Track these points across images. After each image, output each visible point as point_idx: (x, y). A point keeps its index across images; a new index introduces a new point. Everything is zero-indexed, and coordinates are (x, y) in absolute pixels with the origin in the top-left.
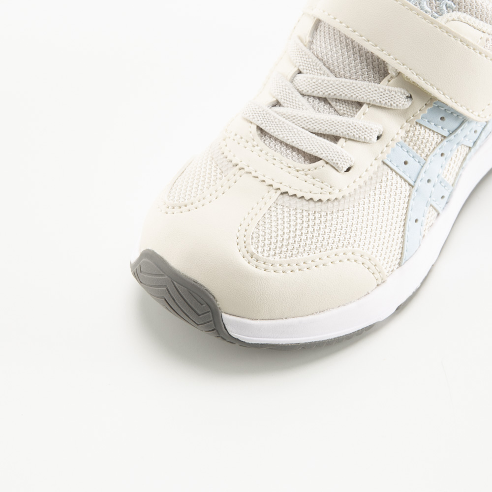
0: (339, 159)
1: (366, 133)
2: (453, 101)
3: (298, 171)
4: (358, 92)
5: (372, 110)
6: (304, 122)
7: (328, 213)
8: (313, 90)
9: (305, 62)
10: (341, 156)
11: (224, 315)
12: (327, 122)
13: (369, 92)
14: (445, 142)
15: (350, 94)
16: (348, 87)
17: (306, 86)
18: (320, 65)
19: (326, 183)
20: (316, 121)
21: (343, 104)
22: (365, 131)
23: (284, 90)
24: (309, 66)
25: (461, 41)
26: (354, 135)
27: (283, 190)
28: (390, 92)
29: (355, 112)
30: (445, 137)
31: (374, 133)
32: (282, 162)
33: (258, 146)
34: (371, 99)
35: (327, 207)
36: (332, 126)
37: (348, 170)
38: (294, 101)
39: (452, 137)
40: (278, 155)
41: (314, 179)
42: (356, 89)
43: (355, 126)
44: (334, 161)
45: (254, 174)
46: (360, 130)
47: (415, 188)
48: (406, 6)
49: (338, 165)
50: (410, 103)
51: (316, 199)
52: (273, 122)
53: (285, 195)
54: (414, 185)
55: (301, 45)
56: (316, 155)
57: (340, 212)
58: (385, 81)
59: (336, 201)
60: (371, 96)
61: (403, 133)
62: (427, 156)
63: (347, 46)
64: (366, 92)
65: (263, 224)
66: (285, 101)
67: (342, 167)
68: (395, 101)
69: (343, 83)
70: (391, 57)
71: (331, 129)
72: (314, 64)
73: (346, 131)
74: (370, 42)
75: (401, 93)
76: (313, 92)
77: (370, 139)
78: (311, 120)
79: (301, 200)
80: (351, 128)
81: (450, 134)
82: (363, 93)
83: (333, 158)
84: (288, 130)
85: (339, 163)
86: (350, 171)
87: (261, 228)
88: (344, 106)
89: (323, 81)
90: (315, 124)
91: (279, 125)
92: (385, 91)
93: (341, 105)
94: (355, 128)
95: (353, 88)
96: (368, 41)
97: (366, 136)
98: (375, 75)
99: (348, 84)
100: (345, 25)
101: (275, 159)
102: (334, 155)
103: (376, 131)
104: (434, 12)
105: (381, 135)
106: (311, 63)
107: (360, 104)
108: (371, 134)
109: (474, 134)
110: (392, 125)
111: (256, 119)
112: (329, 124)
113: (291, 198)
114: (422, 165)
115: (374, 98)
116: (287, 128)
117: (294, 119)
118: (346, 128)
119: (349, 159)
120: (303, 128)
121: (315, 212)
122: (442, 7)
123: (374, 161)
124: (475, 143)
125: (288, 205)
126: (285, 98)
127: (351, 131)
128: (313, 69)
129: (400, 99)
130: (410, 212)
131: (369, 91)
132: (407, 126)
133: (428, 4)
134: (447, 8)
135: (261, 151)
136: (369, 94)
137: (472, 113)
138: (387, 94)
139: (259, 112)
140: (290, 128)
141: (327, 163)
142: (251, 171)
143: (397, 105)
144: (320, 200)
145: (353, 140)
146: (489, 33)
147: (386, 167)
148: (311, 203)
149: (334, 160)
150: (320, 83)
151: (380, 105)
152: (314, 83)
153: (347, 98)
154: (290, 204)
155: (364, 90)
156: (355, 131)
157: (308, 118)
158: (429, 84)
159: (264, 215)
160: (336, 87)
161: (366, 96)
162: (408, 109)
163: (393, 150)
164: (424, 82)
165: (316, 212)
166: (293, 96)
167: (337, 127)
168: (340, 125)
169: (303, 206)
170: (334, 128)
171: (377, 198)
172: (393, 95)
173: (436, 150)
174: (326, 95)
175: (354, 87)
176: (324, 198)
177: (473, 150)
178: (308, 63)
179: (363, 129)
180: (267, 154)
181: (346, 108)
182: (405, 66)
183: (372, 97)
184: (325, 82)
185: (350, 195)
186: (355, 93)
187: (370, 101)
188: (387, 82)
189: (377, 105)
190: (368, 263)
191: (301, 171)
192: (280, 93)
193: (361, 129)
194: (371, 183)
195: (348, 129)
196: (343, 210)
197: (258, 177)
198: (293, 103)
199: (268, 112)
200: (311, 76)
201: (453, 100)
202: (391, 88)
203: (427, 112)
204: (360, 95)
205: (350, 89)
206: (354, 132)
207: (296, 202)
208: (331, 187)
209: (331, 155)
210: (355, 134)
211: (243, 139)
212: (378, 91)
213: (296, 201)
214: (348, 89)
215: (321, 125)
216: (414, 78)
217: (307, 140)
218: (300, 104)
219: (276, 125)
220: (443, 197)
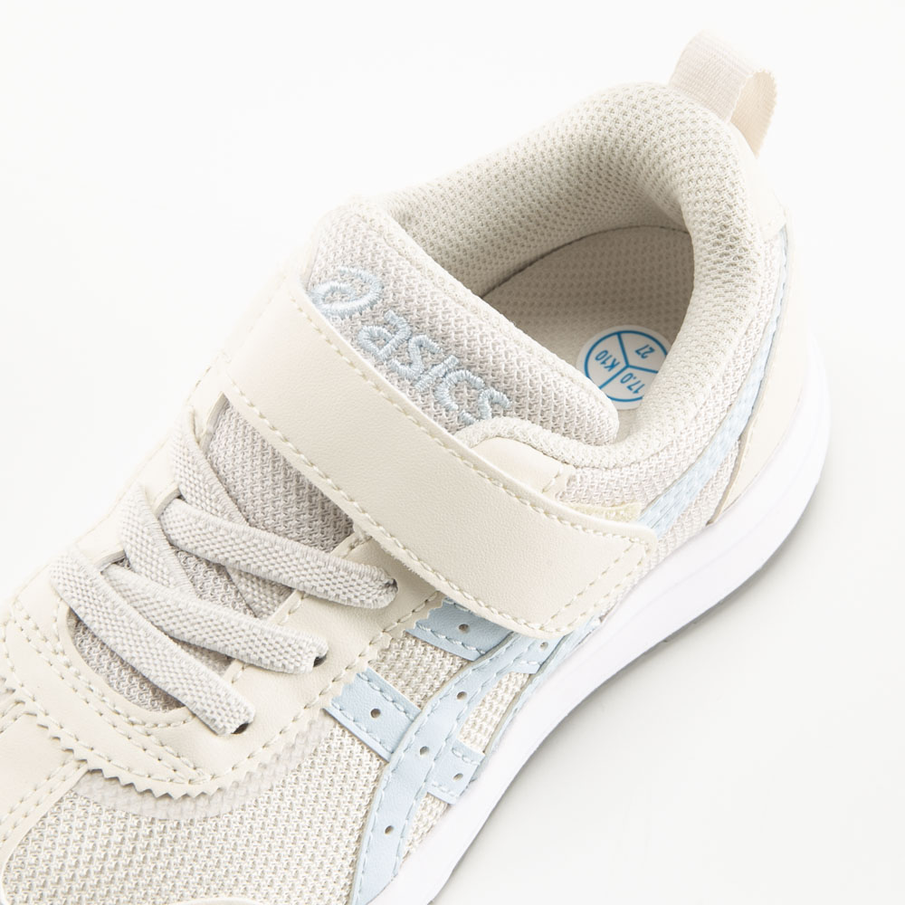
0: (220, 710)
1: (288, 656)
2: (482, 604)
3: (133, 724)
4: (283, 564)
5: (307, 604)
6: (164, 616)
7: (182, 822)
8: (196, 544)
9: (191, 479)
10: (224, 705)
12: (209, 623)
13: (306, 569)
14: (469, 671)
15: (266, 566)
16: (264, 551)
17: (185, 532)
18: (218, 492)
19: (185, 759)
20: (189, 616)
21: (252, 582)
22: (287, 652)
23: (140, 533)
24: (197, 488)
25: (505, 487)
26: (260, 659)
27: (92, 766)
28: (350, 573)
29: (276, 602)
30: (469, 662)
31: (305, 657)
32: (104, 698)
33: (63, 653)
34: (307, 584)
35: (182, 810)
36: (218, 633)
37: (242, 728)
38: (155, 563)
39: (486, 661)
40: (99, 681)
41: (163, 746)
42: (281, 557)
43: (266, 639)
44: (208, 714)
45: (41, 719)
46: (275, 649)
47: (391, 766)
48: (395, 402)
49: (216, 723)
50: (391, 597)
51: (159, 792)
52: (101, 607)
53: (95, 775)
54: (390, 759)
55: (191, 438)
56: (175, 694)
57: (210, 821)
58: (343, 547)
59: (202, 799)
60: (309, 577)
61: (373, 653)
62: (426, 698)
63: (274, 462)
64: (299, 567)
65: (53, 822)
66: (138, 560)
67: (225, 727)
68: (358, 594)
69: (255, 541)
70: (355, 504)
71: (215, 638)
72: (206, 487)
73: (244, 649)
74: (315, 468)
75: (372, 578)
76: (196, 548)
77: (296, 668)
78: (178, 613)
79: (127, 789)
80: (257, 643)
81: (482, 655)
82: (293, 568)
83: (206, 708)
84: (128, 630)
85: (219, 718)
86: (245, 733)
87: (31, 847)
88: (255, 586)
89: (218, 529)
90: (186, 623)
91: (111, 616)
92: (338, 569)
93: (249, 583)
94: (264, 644)
95: (275, 555)
96: (312, 464)
97: (286, 662)
98: (325, 530)
99: (266, 544)
100: (268, 423)
101: (92, 691)
102: (210, 702)
103: (311, 652)
104: (464, 411)
105: (325, 657)
106: (201, 485)
107: (286, 590)
108: (299, 658)
109: (541, 650)
110: (349, 639)
111: (69, 594)
112: (214, 628)
113: (108, 783)
114: (412, 717)
115: (313, 583)
116: (126, 624)
117: (146, 605)
118: (246, 642)
119: (242, 710)
120: (159, 628)
121: (153, 819)
122: (483, 402)
123: (303, 711)
124: (543, 665)
125: (98, 799)
126: (138, 553)
127: (255, 649)
128: (203, 498)
129: (370, 589)
130: (374, 814)
131: (306, 566)
132: (385, 640)
133: (453, 394)
134: (492, 404)
135: (69, 667)
136: (304, 572)
137: (525, 624)
138: (343, 577)
139: (77, 579)
140: (133, 625)
141: (194, 715)
142: (36, 712)
143: (362, 601)
144: (167, 796)
145: (260, 668)
146: (578, 464)
147: (329, 722)
148: (149, 800)
149: (209, 711)
150: (211, 533)
151: (325, 597)
152: (200, 529)
153: (260, 573)
154: (103, 797)
155: (295, 562)
156: (265, 650)
157: (173, 608)
158: (430, 569)
159: (45, 817)
160: (242, 546)
161: (298, 576)
162: (387, 607)
163: (349, 687)
164: (418, 563)
165: (156, 821)
166: (156, 550)
167: (228, 636)
168: (234, 635)
169: (129, 804)
170: (222, 637)
171: (300, 788)
172: (354, 580)
173: (446, 688)
174: (221, 559)
175: (276, 552)
176: (177, 792)
177: (538, 678)
178: (196, 482)
179: (282, 647)
180: (78, 675)
181: (259, 591)
182: (381, 528)
183: (309, 581)
184: (222, 532)
185: (237, 785)
186: (277, 566)
187: (305, 587)
188: (348, 549)
189: (319, 596)
191: (139, 724)
192: (131, 539)
193: (278, 646)
194: (291, 756)
195: (250, 644)
196: (217, 817)
197: (47, 728)
198: (152, 565)
199: (95, 581)
200: (198, 512)
201: (480, 602)
202: (352, 566)
203: (428, 614)
204: (287, 573)
205: (268, 556)
206: (262, 652)
207: (117, 795)
208: (195, 768)
209: (203, 700)
210: (263, 656)
211: (38, 632)
212: (323, 569)
213: (117, 793)
214: (264, 555)
215: (196, 626)
216: (400, 553)
217: (162, 657)
218: (165, 570)
219: (106, 615)
220: (458, 776)
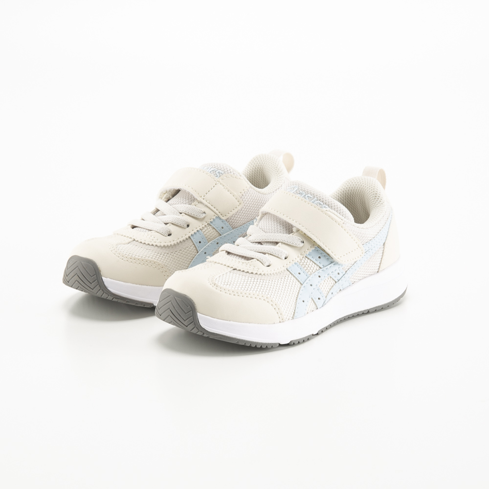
2: (324, 245)
5: (283, 245)
7: (256, 278)
10: (265, 258)
11: (198, 313)
14: (321, 270)
27: (234, 268)
29: (275, 245)
30: (321, 268)
32: (236, 261)
35: (255, 276)
39: (324, 269)
41: (250, 265)
44: (262, 261)
47: (303, 286)
49: (264, 263)
50: (303, 245)
51: (250, 272)
53: (235, 270)
54: (303, 284)
56: (253, 258)
57: (262, 280)
59: (260, 275)
61: (298, 260)
62: (311, 274)
67: (266, 264)
68: (295, 242)
69: (270, 235)
70: (294, 221)
73: (269, 252)
74: (285, 215)
75: (298, 239)
79: (242, 272)
81: (324, 267)
83: (261, 259)
86: (270, 267)
97: (280, 256)
98: (287, 231)
103: (284, 253)
105: (287, 257)
107: (277, 243)
109: (338, 275)
110: (293, 254)
113: (238, 271)
114: (308, 277)
115: (285, 240)
119: (269, 260)
121: (249, 277)
123: (282, 268)
124: (338, 280)
125: (236, 273)
127: (272, 252)
129: (298, 241)
130: (300, 295)
132: (301, 256)
137: (334, 255)
138: (291, 238)
141: (258, 260)
143: (296, 245)
144: (252, 273)
145: (272, 255)
147: (288, 272)
148: (248, 274)
151: (287, 243)
153: (271, 241)
155: (280, 236)
158: (312, 234)
159: (223, 274)
161: (281, 238)
162: (301, 247)
163: (293, 265)
164: (309, 233)
169: (243, 274)
172: (294, 239)
173: (316, 273)
174: (260, 241)
176: (255, 272)
177: (337, 283)
181: (271, 244)
182: (301, 225)
183: (283, 239)
184: (261, 236)
185: (268, 275)
186: (275, 238)
187: (283, 241)
188: (292, 235)
190: (275, 306)
191: (244, 263)
194: (280, 275)
203: (311, 251)
204: (278, 239)
207: (240, 273)
208: (258, 269)
212: (287, 236)
220: (319, 299)
